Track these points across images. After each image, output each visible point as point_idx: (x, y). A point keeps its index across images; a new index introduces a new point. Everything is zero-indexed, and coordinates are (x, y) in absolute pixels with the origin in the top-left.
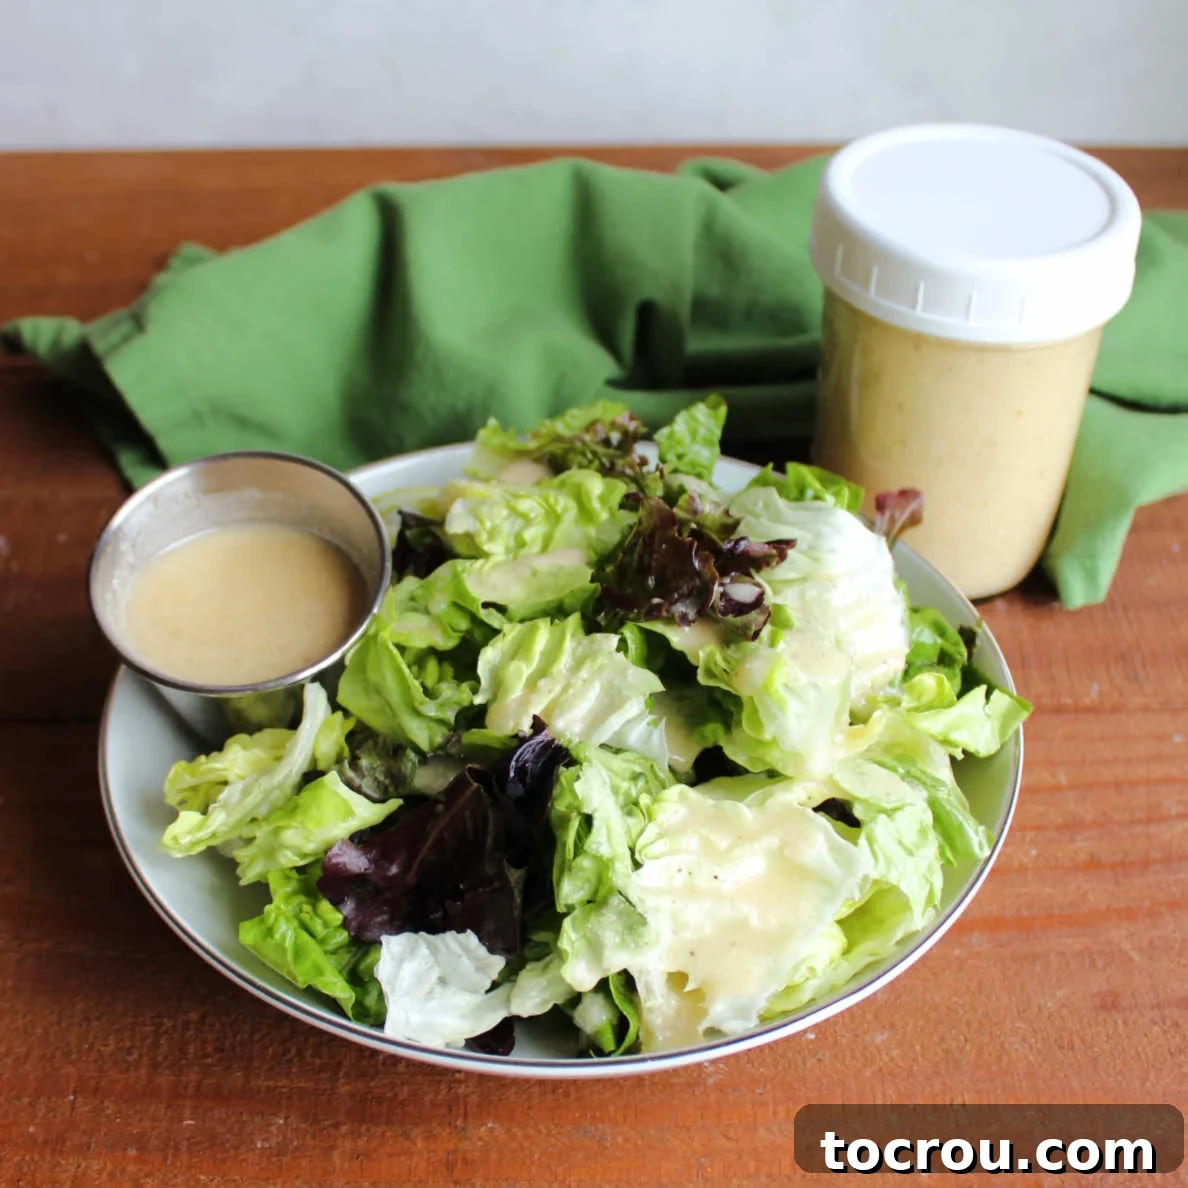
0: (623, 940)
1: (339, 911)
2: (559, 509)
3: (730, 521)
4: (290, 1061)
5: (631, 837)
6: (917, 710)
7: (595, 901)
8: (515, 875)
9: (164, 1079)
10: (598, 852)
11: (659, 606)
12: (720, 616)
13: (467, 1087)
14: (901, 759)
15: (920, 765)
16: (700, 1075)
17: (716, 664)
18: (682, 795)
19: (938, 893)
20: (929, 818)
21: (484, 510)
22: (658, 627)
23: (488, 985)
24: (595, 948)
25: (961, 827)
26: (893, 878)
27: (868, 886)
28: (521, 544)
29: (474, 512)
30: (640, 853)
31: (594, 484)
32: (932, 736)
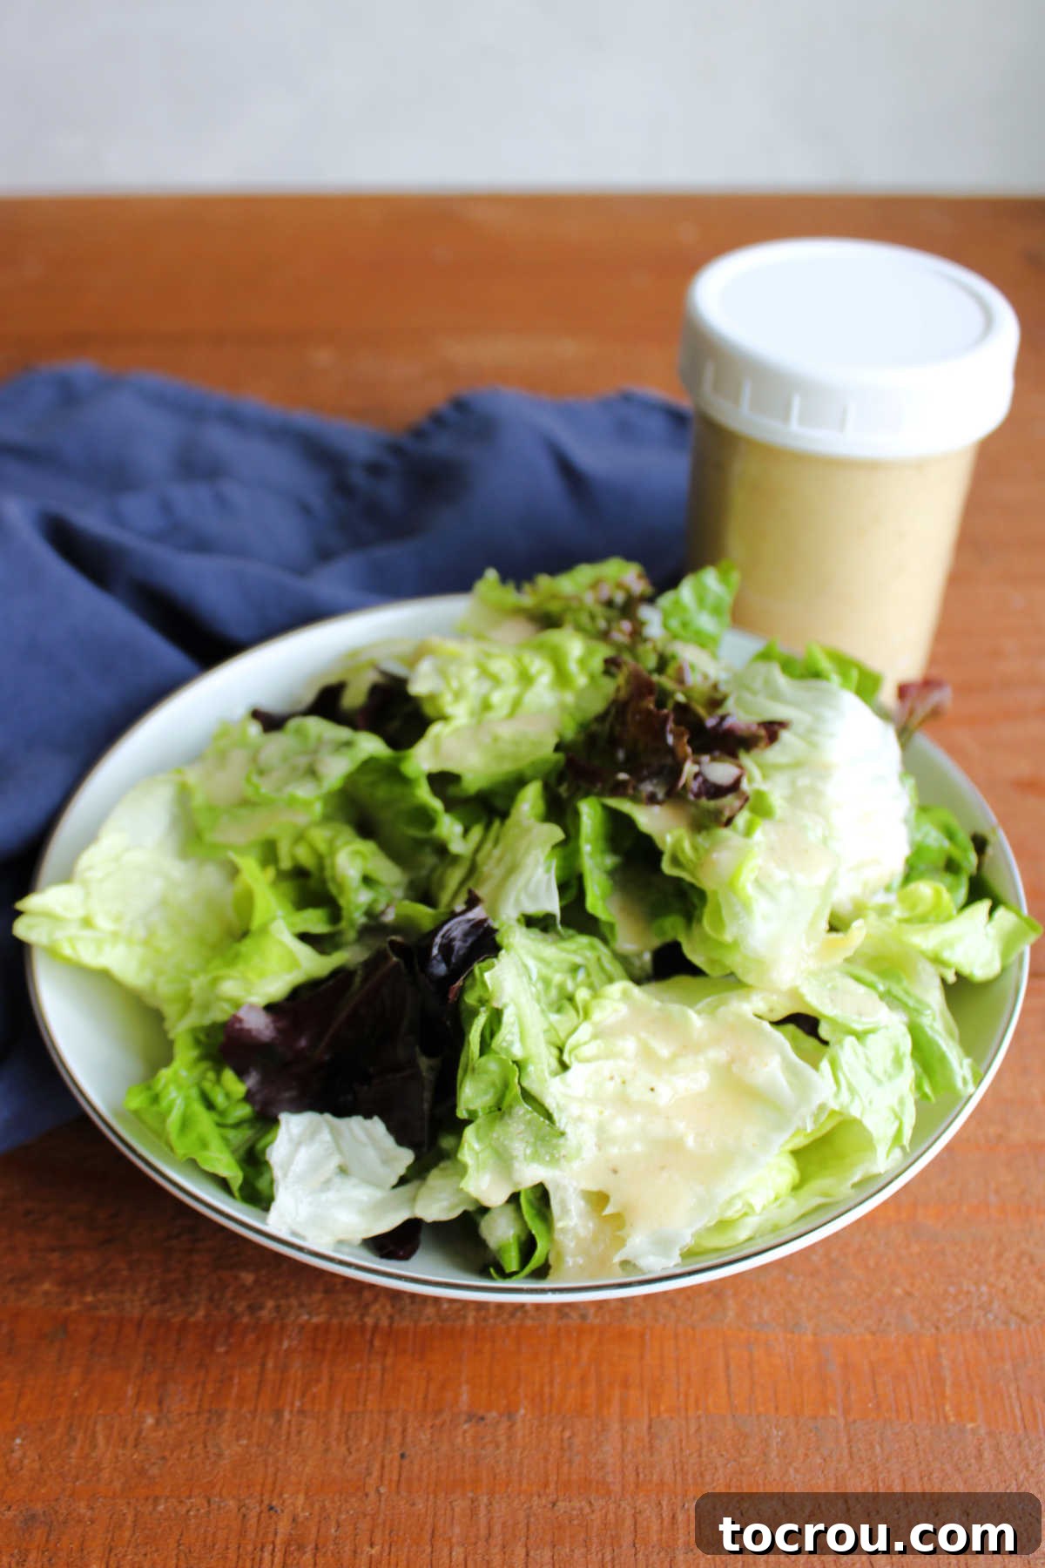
0: (535, 1153)
1: (243, 1082)
2: (533, 671)
3: (717, 695)
5: (557, 1035)
6: (907, 921)
7: (499, 1109)
8: (424, 1063)
10: (505, 1049)
11: (624, 784)
12: (692, 797)
14: (883, 975)
15: (904, 984)
17: (683, 851)
18: (625, 993)
19: (907, 1133)
20: (906, 1045)
21: (453, 669)
22: (625, 806)
23: (394, 1180)
24: (503, 1161)
25: (943, 1058)
26: (855, 1112)
27: (823, 1117)
28: (486, 706)
29: (442, 673)
30: (570, 1053)
31: (574, 646)
32: (922, 953)
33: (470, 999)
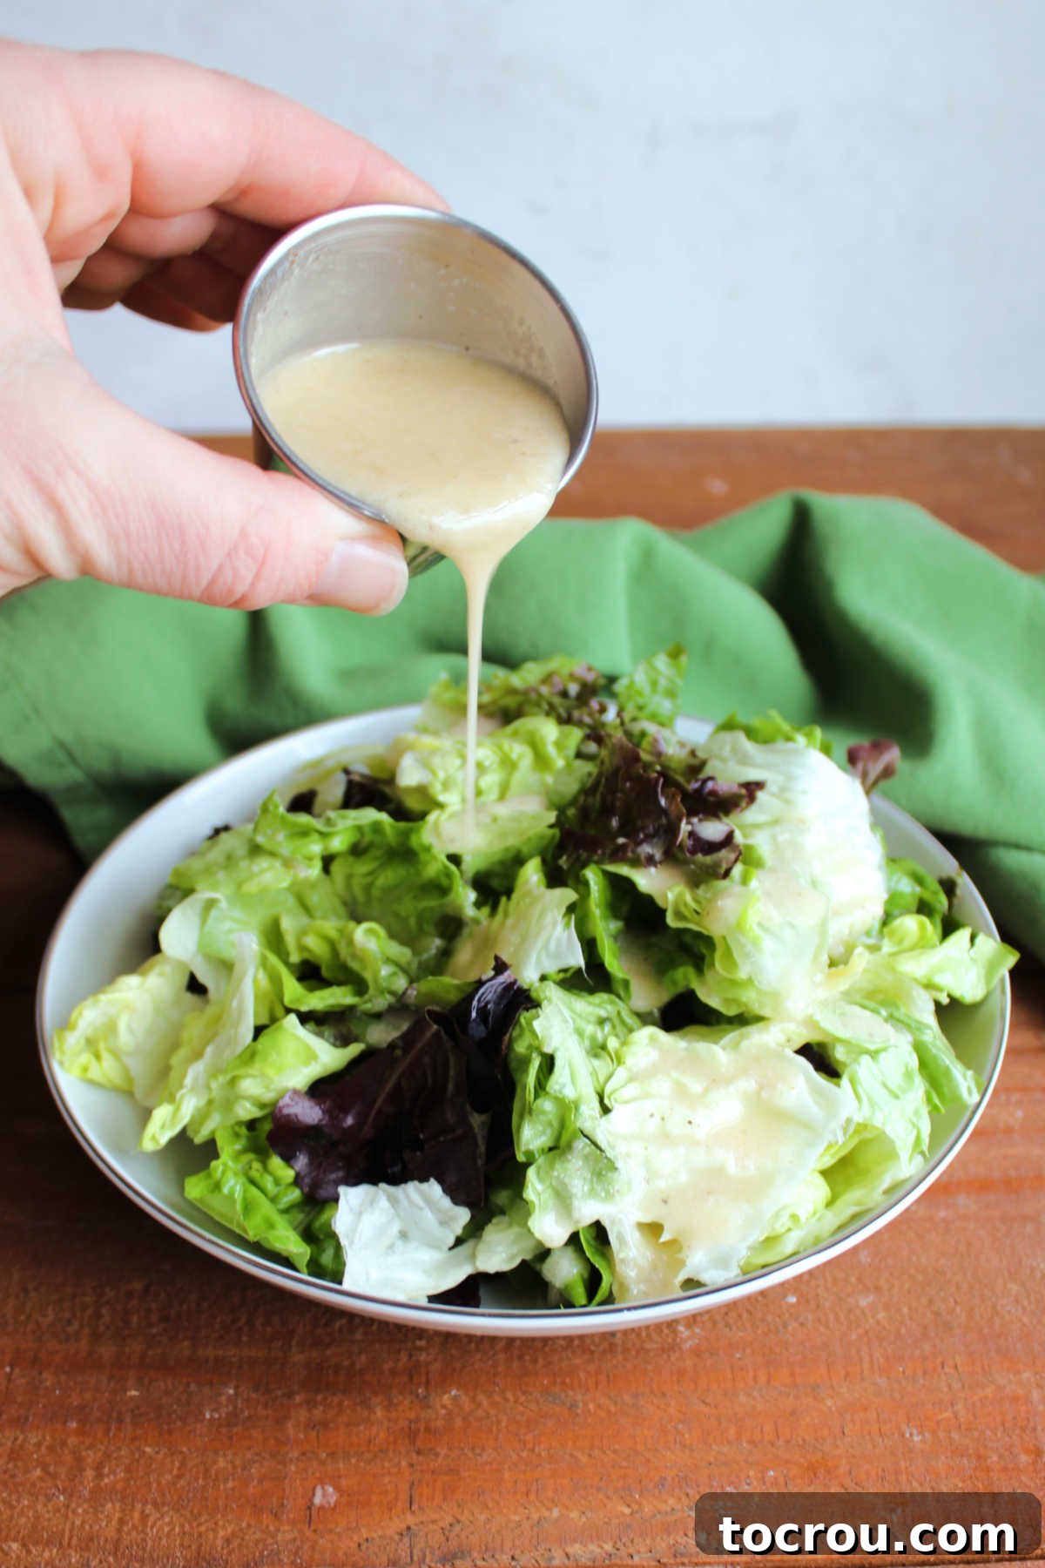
0: (592, 1189)
1: (291, 1167)
2: (514, 756)
3: (695, 762)
4: (240, 1329)
5: (598, 1081)
6: (899, 953)
7: (557, 1149)
8: (477, 1120)
9: (107, 1351)
10: (561, 1092)
11: (624, 847)
12: (688, 855)
13: (428, 1354)
14: (883, 1003)
15: (903, 1010)
16: (674, 1340)
17: (686, 904)
18: (652, 1038)
19: (926, 1140)
20: (914, 1061)
21: (437, 761)
22: (624, 870)
23: (451, 1241)
24: (563, 1200)
25: (947, 1072)
26: (878, 1121)
27: (851, 1130)
28: (477, 792)
29: (425, 764)
30: (609, 1098)
31: (549, 730)
32: (915, 980)
33: (520, 1048)
